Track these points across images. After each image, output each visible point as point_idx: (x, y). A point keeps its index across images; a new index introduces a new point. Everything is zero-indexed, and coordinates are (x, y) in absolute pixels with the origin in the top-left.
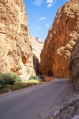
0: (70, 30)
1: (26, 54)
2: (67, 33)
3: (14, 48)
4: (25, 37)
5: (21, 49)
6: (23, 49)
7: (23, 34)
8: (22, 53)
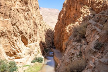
0: (81, 4)
1: (26, 34)
2: (78, 8)
3: (8, 28)
4: (24, 13)
5: (18, 28)
6: (21, 29)
7: (22, 9)
8: (21, 33)
